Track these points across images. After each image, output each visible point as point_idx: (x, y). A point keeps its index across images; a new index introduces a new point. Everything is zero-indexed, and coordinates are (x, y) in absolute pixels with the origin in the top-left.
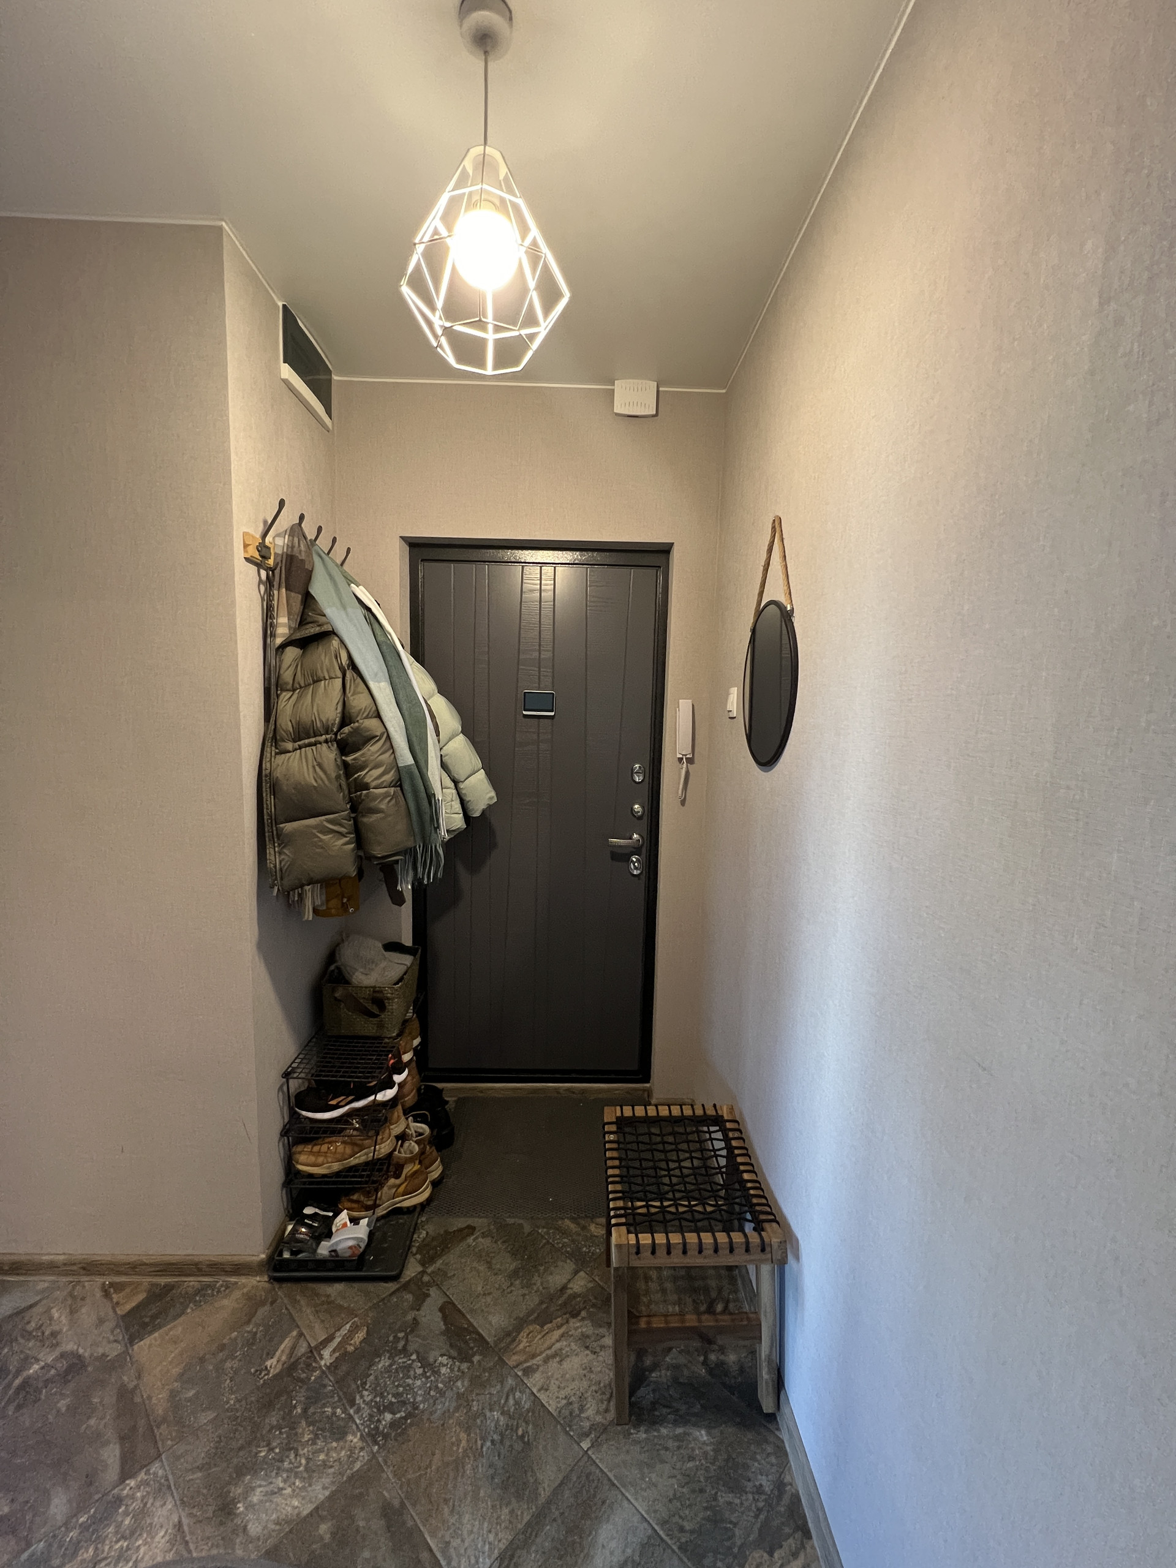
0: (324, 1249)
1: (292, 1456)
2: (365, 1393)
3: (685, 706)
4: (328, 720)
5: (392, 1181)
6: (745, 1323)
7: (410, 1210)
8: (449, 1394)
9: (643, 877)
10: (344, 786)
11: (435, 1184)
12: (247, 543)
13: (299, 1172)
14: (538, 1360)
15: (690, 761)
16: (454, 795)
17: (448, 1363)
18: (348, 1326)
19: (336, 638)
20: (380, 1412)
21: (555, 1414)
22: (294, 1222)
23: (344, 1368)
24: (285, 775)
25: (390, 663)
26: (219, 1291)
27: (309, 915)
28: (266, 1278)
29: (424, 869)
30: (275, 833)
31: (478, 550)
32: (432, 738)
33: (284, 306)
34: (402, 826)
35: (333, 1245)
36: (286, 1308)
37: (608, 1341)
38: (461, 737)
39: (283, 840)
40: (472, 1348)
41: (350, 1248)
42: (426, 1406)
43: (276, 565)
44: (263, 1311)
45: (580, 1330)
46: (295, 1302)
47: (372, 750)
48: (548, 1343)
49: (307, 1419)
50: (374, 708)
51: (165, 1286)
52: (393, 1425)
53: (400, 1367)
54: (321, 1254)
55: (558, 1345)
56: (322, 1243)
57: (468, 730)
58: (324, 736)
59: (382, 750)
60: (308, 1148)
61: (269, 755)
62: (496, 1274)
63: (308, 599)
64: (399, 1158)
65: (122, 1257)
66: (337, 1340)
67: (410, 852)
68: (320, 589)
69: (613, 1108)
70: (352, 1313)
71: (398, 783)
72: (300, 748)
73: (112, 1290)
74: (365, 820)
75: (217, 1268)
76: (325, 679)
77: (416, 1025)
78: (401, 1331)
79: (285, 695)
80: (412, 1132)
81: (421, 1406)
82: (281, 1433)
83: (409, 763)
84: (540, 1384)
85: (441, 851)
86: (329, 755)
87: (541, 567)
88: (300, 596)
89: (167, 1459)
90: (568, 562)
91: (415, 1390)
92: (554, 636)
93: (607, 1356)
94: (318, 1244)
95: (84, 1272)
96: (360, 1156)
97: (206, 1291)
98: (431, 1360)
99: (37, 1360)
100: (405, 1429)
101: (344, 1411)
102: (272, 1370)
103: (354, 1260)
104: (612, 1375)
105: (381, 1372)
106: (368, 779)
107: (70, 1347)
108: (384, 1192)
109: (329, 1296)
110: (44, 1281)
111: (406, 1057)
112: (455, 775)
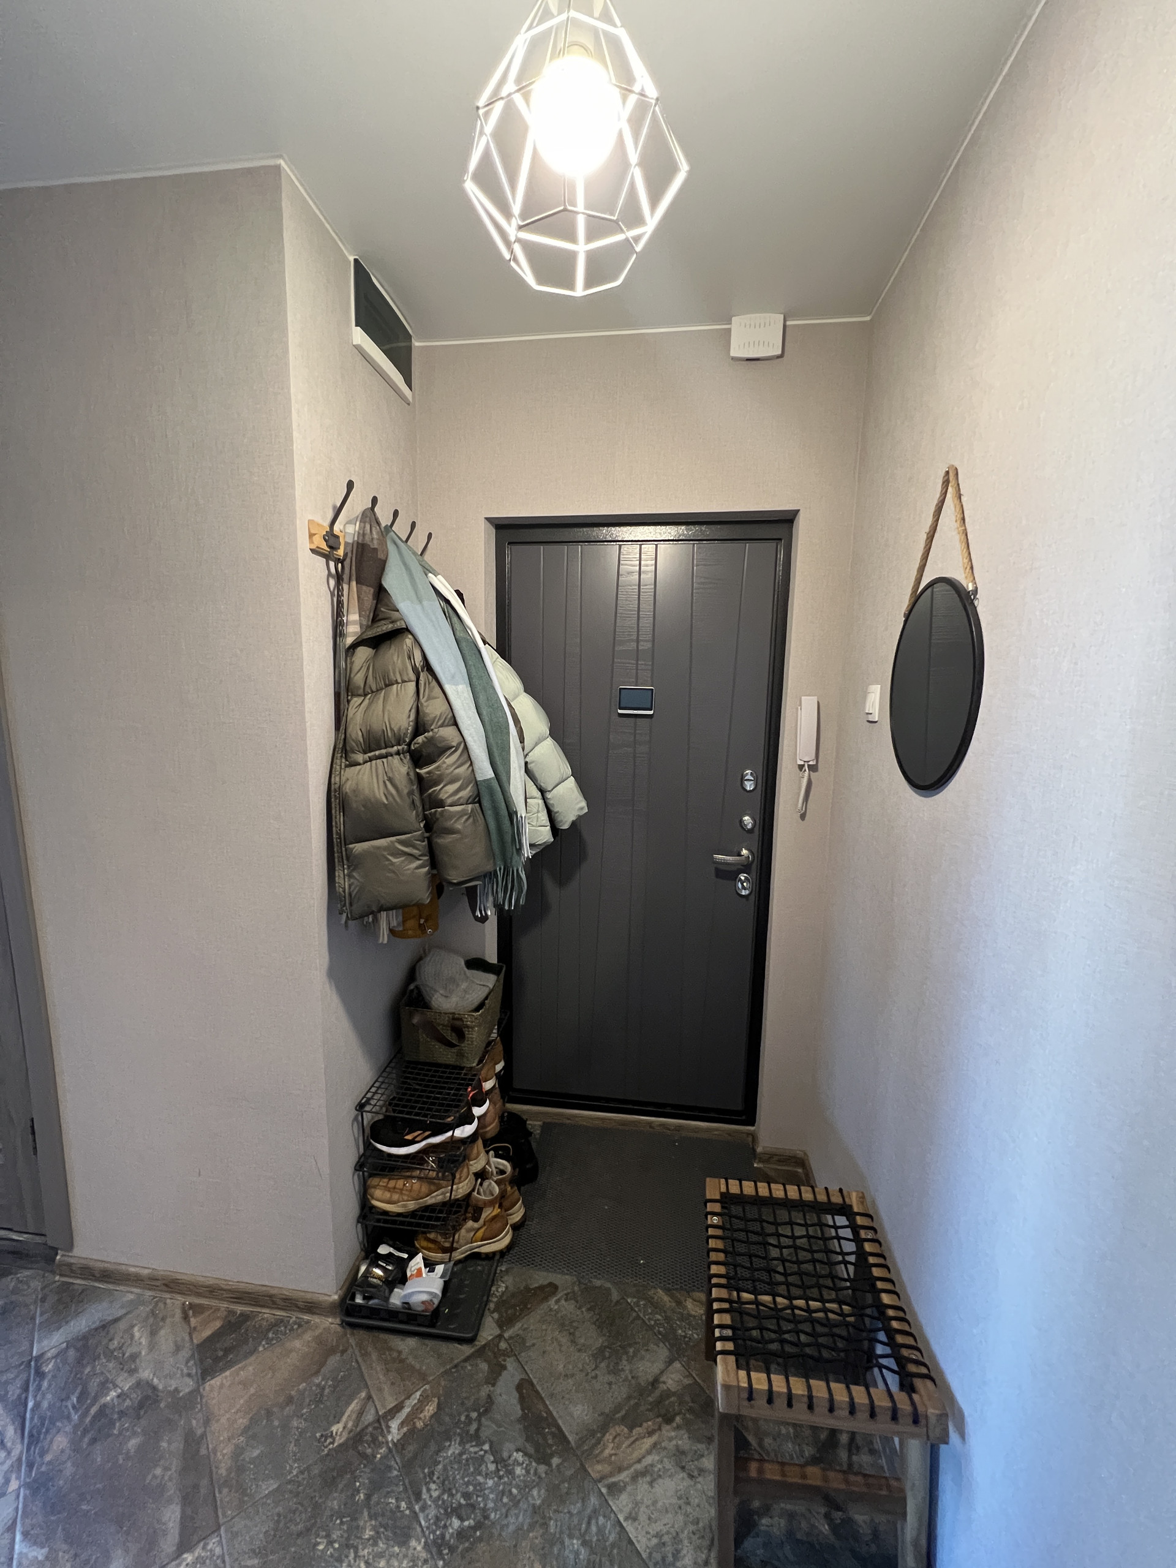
0: (397, 1298)
1: (352, 1555)
2: (433, 1486)
3: (809, 705)
4: (400, 727)
5: (470, 1224)
6: (884, 1493)
7: (490, 1257)
8: (523, 1505)
9: (752, 897)
10: (418, 803)
11: (516, 1227)
12: (313, 532)
13: (373, 1207)
14: (624, 1476)
15: (813, 768)
16: (541, 806)
17: (523, 1463)
18: (418, 1394)
19: (410, 636)
20: (448, 1515)
21: (644, 1556)
22: (368, 1261)
23: (411, 1448)
24: (354, 791)
25: (470, 663)
26: (292, 1330)
27: (384, 937)
28: (338, 1321)
29: (505, 894)
30: (344, 853)
31: (569, 529)
32: (515, 745)
33: (356, 261)
34: (480, 848)
35: (405, 1296)
36: (357, 1361)
37: (709, 1463)
38: (550, 741)
39: (354, 862)
40: (550, 1446)
41: (423, 1302)
42: (497, 1516)
43: (346, 555)
44: (333, 1361)
45: (674, 1442)
46: (365, 1354)
47: (448, 761)
48: (636, 1455)
49: (369, 1508)
50: (451, 715)
51: (242, 1315)
52: (461, 1534)
53: (472, 1458)
54: (394, 1304)
55: (649, 1460)
56: (396, 1290)
57: (557, 733)
58: (395, 748)
59: (459, 762)
60: (383, 1182)
61: (338, 767)
62: (579, 1350)
63: (381, 593)
64: (478, 1200)
65: (202, 1279)
66: (406, 1410)
67: (491, 876)
68: (393, 581)
69: (717, 1180)
70: (423, 1377)
71: (477, 799)
72: (371, 760)
73: (191, 1312)
74: (440, 841)
75: (290, 1303)
76: (398, 683)
77: (499, 1048)
78: (475, 1410)
79: (356, 701)
80: (492, 1169)
81: (492, 1516)
82: (342, 1523)
83: (489, 777)
84: (627, 1510)
85: (523, 876)
86: (400, 767)
87: (641, 545)
88: (372, 590)
89: (226, 1531)
90: (672, 538)
91: (486, 1492)
92: (654, 625)
93: (708, 1484)
94: (391, 1291)
95: (166, 1289)
96: (437, 1195)
97: (280, 1327)
98: (505, 1455)
99: (115, 1386)
100: (472, 1544)
101: (410, 1507)
102: (338, 1438)
103: (427, 1316)
104: (713, 1512)
105: (451, 1461)
106: (443, 796)
107: (146, 1374)
108: (461, 1235)
109: (400, 1352)
110: (132, 1292)
111: (488, 1085)
112: (542, 784)
